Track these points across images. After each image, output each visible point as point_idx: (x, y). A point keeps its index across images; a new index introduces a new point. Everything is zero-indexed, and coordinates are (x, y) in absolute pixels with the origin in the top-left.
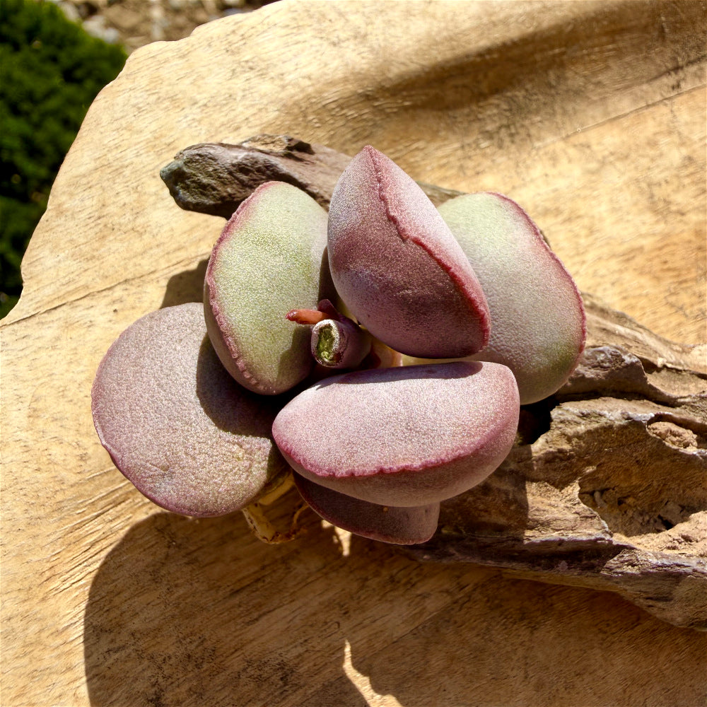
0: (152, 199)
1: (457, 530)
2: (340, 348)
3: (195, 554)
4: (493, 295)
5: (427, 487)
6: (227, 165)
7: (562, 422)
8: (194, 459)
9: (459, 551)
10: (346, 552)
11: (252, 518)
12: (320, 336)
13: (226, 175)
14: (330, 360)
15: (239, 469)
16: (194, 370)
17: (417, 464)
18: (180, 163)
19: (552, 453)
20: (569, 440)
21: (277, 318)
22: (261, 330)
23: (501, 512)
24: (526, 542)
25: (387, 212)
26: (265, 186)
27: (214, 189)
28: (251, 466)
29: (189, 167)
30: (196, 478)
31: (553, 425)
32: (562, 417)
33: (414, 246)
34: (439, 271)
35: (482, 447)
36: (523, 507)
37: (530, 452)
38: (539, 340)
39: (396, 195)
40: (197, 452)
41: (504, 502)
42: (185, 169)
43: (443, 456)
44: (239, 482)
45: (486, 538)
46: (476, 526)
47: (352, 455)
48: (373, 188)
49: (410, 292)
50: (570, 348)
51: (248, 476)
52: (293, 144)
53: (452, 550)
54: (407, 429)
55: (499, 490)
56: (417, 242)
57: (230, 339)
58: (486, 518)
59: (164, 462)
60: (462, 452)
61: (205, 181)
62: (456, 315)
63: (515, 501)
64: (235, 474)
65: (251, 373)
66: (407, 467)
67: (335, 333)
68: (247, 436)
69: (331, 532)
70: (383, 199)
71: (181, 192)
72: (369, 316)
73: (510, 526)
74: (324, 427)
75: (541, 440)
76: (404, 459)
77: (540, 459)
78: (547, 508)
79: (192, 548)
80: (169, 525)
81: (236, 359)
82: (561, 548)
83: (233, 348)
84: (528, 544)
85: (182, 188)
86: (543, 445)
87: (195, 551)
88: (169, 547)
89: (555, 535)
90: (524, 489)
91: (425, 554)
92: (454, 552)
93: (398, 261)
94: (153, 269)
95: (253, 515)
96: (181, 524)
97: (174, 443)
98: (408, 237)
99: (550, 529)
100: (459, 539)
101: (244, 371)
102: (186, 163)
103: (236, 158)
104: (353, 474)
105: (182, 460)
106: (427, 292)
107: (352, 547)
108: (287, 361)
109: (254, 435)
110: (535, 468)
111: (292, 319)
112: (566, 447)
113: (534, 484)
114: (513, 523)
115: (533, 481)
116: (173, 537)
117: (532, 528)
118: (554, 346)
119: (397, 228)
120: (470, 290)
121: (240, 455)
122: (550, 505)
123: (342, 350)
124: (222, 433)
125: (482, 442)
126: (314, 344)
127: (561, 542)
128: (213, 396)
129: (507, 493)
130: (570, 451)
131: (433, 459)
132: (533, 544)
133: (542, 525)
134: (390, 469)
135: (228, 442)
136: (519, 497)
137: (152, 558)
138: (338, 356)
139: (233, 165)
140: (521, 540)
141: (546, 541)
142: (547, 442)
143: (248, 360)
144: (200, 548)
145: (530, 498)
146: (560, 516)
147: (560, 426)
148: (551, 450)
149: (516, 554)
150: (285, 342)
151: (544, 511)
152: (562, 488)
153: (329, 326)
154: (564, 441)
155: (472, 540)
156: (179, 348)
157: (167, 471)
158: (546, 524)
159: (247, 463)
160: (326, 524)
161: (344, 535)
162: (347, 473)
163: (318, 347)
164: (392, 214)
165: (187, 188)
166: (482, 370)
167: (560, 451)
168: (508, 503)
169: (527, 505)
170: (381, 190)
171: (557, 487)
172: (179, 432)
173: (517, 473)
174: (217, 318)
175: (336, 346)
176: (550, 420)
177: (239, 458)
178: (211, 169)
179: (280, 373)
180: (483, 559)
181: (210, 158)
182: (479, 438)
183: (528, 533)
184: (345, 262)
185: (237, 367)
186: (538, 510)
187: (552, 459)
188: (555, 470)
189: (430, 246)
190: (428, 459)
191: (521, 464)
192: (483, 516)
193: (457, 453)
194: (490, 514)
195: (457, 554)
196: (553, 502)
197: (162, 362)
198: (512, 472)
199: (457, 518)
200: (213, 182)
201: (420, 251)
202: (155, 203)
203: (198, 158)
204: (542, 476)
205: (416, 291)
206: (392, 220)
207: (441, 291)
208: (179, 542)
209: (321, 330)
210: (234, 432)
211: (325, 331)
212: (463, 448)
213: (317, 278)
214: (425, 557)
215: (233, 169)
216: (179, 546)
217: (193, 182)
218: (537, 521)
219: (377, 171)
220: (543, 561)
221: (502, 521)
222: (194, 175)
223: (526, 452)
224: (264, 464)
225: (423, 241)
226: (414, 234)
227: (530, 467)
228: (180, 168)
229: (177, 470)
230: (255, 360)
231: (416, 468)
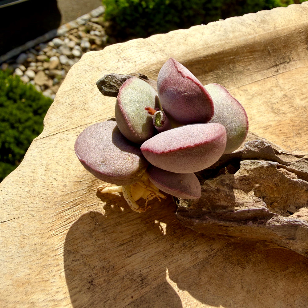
1: (208, 209)
2: (163, 119)
3: (106, 229)
5: (196, 156)
6: (120, 79)
7: (244, 165)
8: (113, 158)
9: (209, 217)
11: (130, 201)
12: (156, 117)
13: (119, 82)
14: (160, 124)
15: (129, 162)
19: (242, 176)
20: (248, 172)
22: (136, 114)
23: (224, 200)
24: (235, 212)
25: (178, 70)
27: (115, 87)
28: (133, 162)
29: (107, 79)
30: (114, 164)
31: (241, 166)
32: (244, 163)
33: (187, 79)
34: (195, 86)
36: (233, 198)
37: (234, 176)
38: (232, 126)
40: (114, 156)
41: (225, 196)
42: (105, 80)
43: (201, 142)
44: (129, 166)
45: (220, 211)
46: (215, 207)
48: (173, 65)
49: (186, 93)
50: (243, 128)
51: (132, 165)
52: (141, 76)
53: (207, 217)
54: (188, 136)
55: (223, 191)
57: (126, 116)
58: (218, 204)
61: (112, 84)
62: (202, 100)
63: (230, 195)
65: (133, 128)
66: (189, 146)
67: (162, 114)
68: (131, 153)
69: (159, 225)
70: (176, 67)
71: (104, 88)
72: (173, 105)
73: (228, 206)
75: (237, 172)
77: (237, 179)
78: (242, 198)
79: (104, 226)
80: (96, 216)
81: (128, 123)
82: (249, 215)
83: (127, 118)
85: (104, 87)
86: (238, 174)
87: (105, 227)
88: (96, 225)
89: (246, 209)
90: (233, 191)
91: (196, 220)
92: (208, 218)
93: (182, 84)
95: (130, 199)
96: (100, 216)
97: (106, 155)
98: (185, 76)
99: (244, 206)
100: (210, 213)
101: (131, 127)
102: (105, 78)
103: (123, 77)
104: (170, 151)
105: (109, 159)
106: (192, 93)
107: (167, 232)
108: (144, 126)
109: (134, 154)
110: (236, 183)
111: (147, 109)
112: (247, 175)
113: (236, 190)
114: (230, 204)
115: (236, 189)
116: (97, 221)
117: (237, 206)
119: (181, 74)
121: (129, 158)
122: (243, 197)
124: (122, 152)
126: (154, 121)
127: (249, 211)
129: (226, 192)
130: (249, 176)
131: (198, 143)
132: (238, 212)
133: (241, 204)
134: (183, 147)
135: (125, 154)
136: (231, 194)
137: (89, 228)
138: (163, 122)
139: (122, 79)
140: (233, 211)
141: (243, 211)
142: (240, 173)
143: (132, 123)
144: (107, 226)
145: (235, 195)
146: (247, 201)
147: (244, 166)
148: (241, 175)
149: (232, 219)
150: (144, 121)
151: (241, 199)
152: (247, 193)
153: (159, 113)
154: (246, 172)
155: (214, 213)
157: (104, 163)
158: (242, 204)
159: (132, 161)
160: (156, 222)
161: (164, 226)
162: (168, 150)
163: (155, 122)
165: (106, 86)
167: (245, 176)
168: (227, 196)
169: (235, 197)
170: (175, 65)
171: (245, 192)
173: (229, 185)
175: (162, 118)
176: (240, 164)
178: (114, 80)
179: (142, 130)
180: (219, 221)
181: (114, 77)
182: (213, 137)
183: (236, 208)
184: (165, 88)
185: (128, 126)
186: (238, 199)
187: (243, 179)
188: (244, 184)
191: (231, 181)
192: (218, 202)
193: (206, 141)
194: (220, 201)
195: (209, 219)
196: (244, 197)
198: (227, 184)
199: (208, 204)
200: (115, 84)
201: (189, 80)
203: (110, 76)
204: (239, 187)
205: (188, 93)
206: (179, 72)
207: (197, 92)
208: (99, 223)
209: (156, 114)
210: (126, 152)
211: (158, 115)
212: (208, 139)
214: (197, 221)
215: (122, 80)
216: (100, 225)
217: (108, 84)
218: (239, 203)
219: (173, 61)
220: (243, 222)
221: (225, 204)
222: (108, 82)
223: (232, 176)
224: (138, 162)
225: (190, 77)
227: (234, 182)
228: (103, 80)
229: (108, 162)
230: (134, 124)
231: (192, 146)
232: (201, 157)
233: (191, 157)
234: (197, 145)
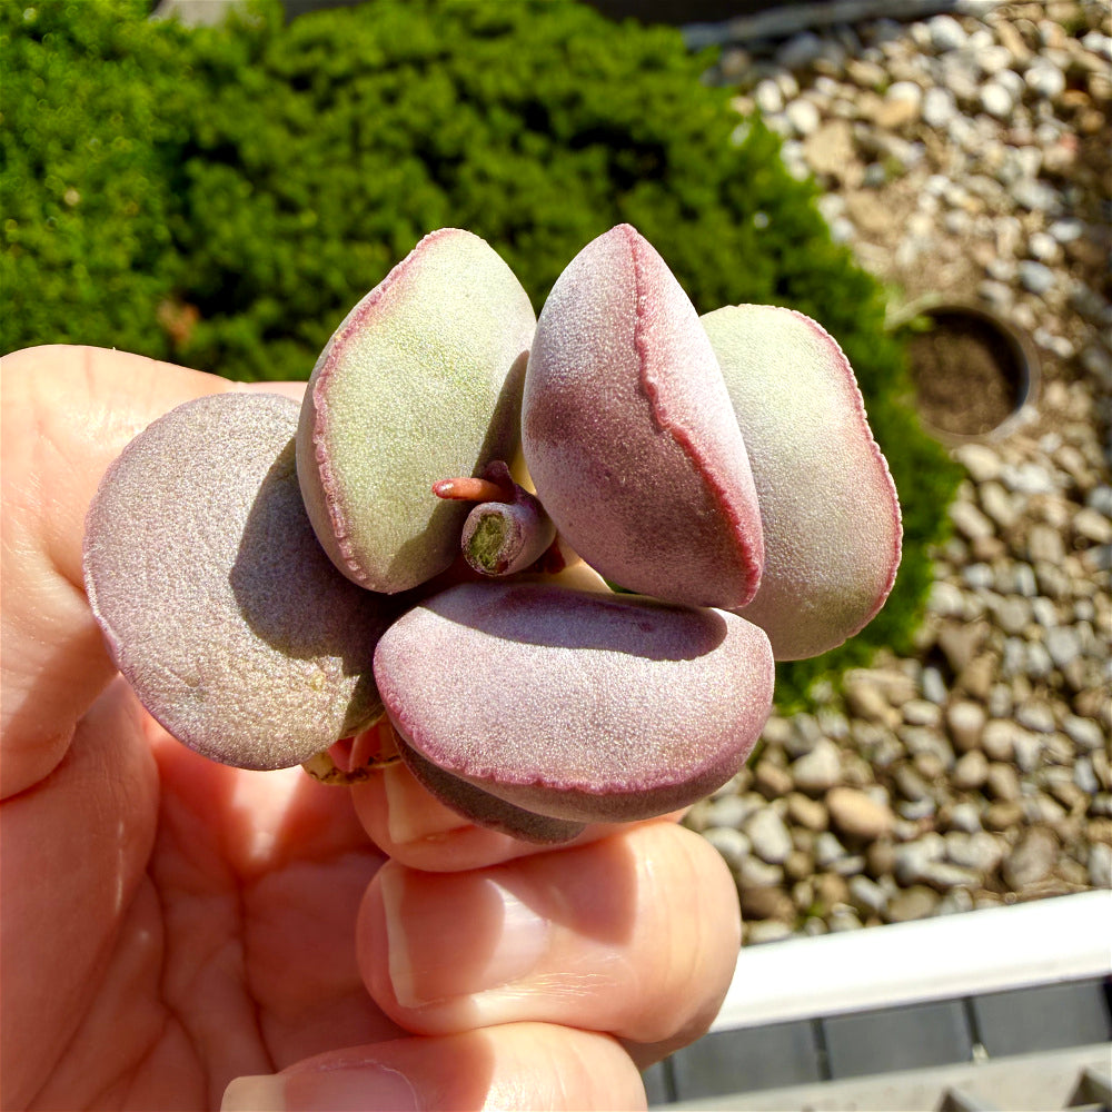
2: (509, 555)
8: (244, 676)
12: (480, 526)
14: (491, 568)
15: (312, 706)
17: (596, 784)
21: (419, 482)
22: (389, 498)
25: (642, 375)
28: (332, 701)
30: (242, 710)
33: (675, 444)
38: (820, 578)
39: (662, 343)
40: (250, 666)
44: (308, 726)
47: (496, 745)
48: (628, 323)
50: (863, 599)
51: (324, 718)
54: (592, 723)
57: (337, 507)
59: (192, 672)
60: (670, 779)
62: (713, 562)
64: (306, 711)
65: (360, 563)
66: (580, 785)
70: (640, 348)
72: (571, 525)
74: (459, 685)
76: (578, 771)
81: (341, 540)
83: (340, 522)
93: (641, 459)
97: (215, 644)
98: (667, 426)
101: (351, 559)
104: (492, 777)
105: (223, 675)
108: (420, 549)
118: (840, 591)
119: (652, 406)
120: (746, 532)
121: (318, 681)
123: (512, 557)
126: (467, 533)
128: (288, 570)
131: (624, 784)
134: (554, 783)
138: (503, 565)
143: (361, 544)
153: (499, 515)
156: (243, 474)
157: (197, 686)
159: (326, 697)
162: (483, 772)
163: (473, 540)
164: (651, 379)
166: (727, 642)
170: (639, 328)
172: (225, 625)
174: (321, 467)
175: (504, 550)
177: (314, 687)
182: (701, 761)
185: (339, 550)
190: (617, 781)
193: (662, 781)
197: (212, 493)
206: (646, 391)
209: (485, 517)
211: (492, 521)
212: (673, 773)
219: (639, 294)
225: (692, 437)
226: (677, 423)
229: (212, 689)
230: (372, 545)
231: (594, 790)
234: (616, 791)
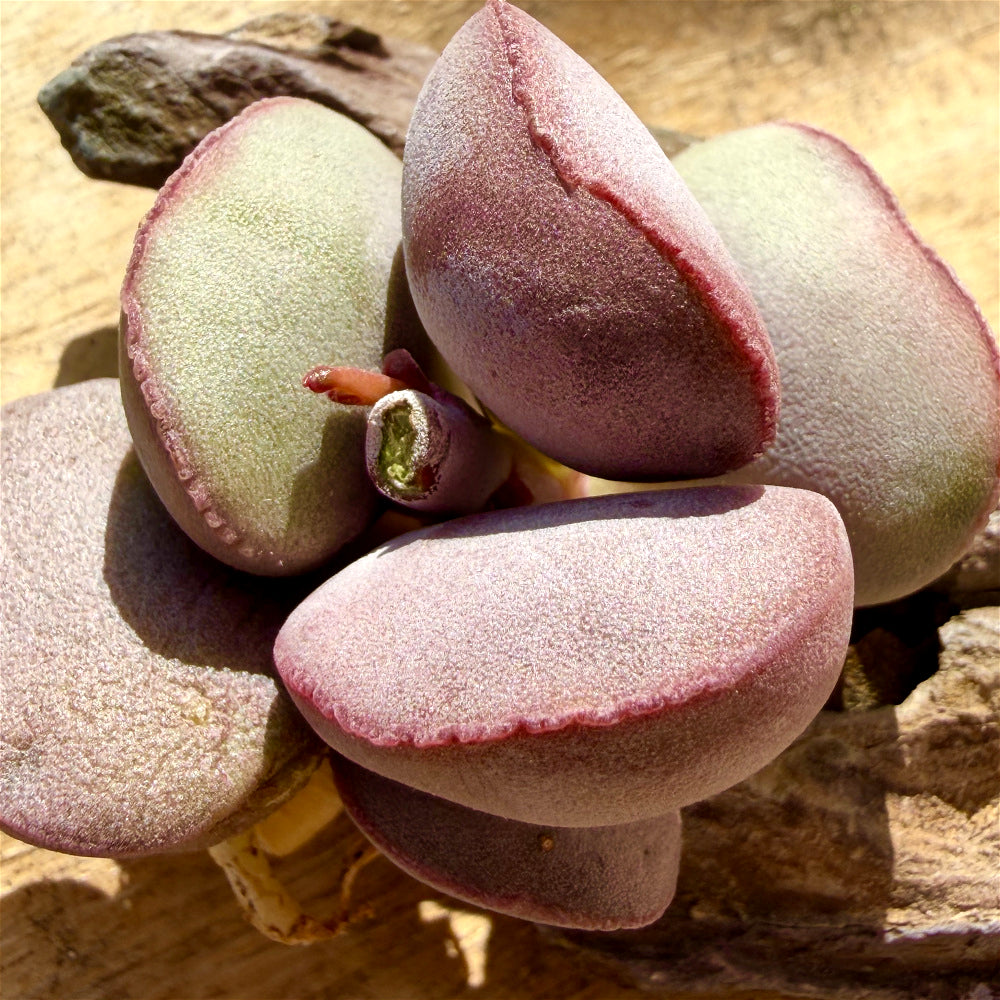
0: (31, 169)
1: (727, 910)
2: (430, 455)
3: (121, 981)
4: (791, 346)
5: (634, 769)
6: (188, 76)
7: (966, 651)
8: (91, 719)
9: (733, 961)
10: (476, 977)
11: (246, 883)
12: (384, 430)
13: (184, 97)
14: (409, 483)
15: (196, 745)
16: (102, 524)
17: (605, 709)
18: (82, 71)
19: (945, 724)
20: (985, 693)
21: (285, 391)
22: (246, 416)
23: (830, 868)
24: (891, 937)
25: (530, 128)
26: (265, 105)
27: (158, 129)
28: (224, 738)
29: (101, 80)
30: (95, 764)
31: (946, 659)
32: (967, 642)
33: (595, 201)
34: (652, 258)
35: (761, 671)
36: (880, 853)
37: (893, 723)
38: (902, 447)
39: (550, 94)
40: (98, 703)
41: (837, 842)
42: (95, 86)
43: (667, 691)
44: (196, 773)
45: (798, 929)
46: (773, 902)
47: (451, 693)
48: (500, 80)
49: (584, 309)
50: (975, 465)
51: (217, 760)
52: (340, 33)
53: (717, 960)
54: (582, 629)
55: (823, 814)
56: (601, 193)
57: (172, 434)
58: (794, 882)
59: (20, 729)
60: (713, 679)
61: (138, 110)
62: (696, 361)
63: (862, 839)
64: (187, 754)
65: (223, 515)
66: (581, 716)
67: (419, 420)
68: (218, 668)
69: (443, 929)
70: (521, 100)
71: (85, 137)
72: (494, 374)
73: (851, 899)
74: (389, 634)
75: (920, 695)
76: (575, 700)
77: (917, 739)
78: (938, 856)
79: (114, 966)
80: (60, 911)
81: (188, 483)
82: (974, 953)
83: (180, 454)
84: (895, 943)
85: (89, 127)
86: (924, 707)
87: (120, 973)
88: (60, 963)
89: (958, 922)
90: (882, 810)
91: (653, 970)
92: (723, 963)
93: (556, 237)
94: (27, 323)
95: (246, 874)
96: (89, 908)
97: (46, 686)
98: (579, 182)
99: (945, 906)
100: (738, 932)
101: (208, 509)
102: (94, 72)
103: (208, 58)
104: (454, 739)
105: (63, 723)
106: (625, 307)
107: (490, 967)
108: (308, 490)
109: (236, 667)
110: (908, 761)
111: (317, 387)
112: (979, 710)
113: (906, 801)
114: (859, 891)
115: (903, 792)
116: (69, 939)
117: (903, 905)
118: (938, 461)
119: (553, 164)
120: (725, 301)
121: (200, 711)
122: (944, 848)
123: (434, 461)
124: (159, 661)
125: (762, 658)
126: (371, 453)
127: (973, 937)
128: (141, 580)
129: (841, 821)
130: (989, 720)
131: (644, 698)
132: (907, 943)
133: (928, 895)
134: (543, 723)
135: (173, 680)
136: (871, 829)
137: (18, 988)
138: (426, 475)
139: (202, 75)
140: (876, 933)
141: (939, 934)
142: (933, 699)
143: (216, 484)
144: (132, 966)
145: (897, 833)
146: (970, 875)
147: (962, 660)
148: (944, 717)
149: (869, 969)
150: (304, 449)
151: (931, 862)
152: (971, 812)
153: (404, 406)
154: (973, 695)
155: (763, 935)
156: (68, 476)
157: (29, 748)
158: (936, 895)
159: (216, 731)
160: (430, 911)
161: (472, 933)
162: (440, 735)
163: (381, 457)
164: (541, 131)
165: (96, 127)
166: (763, 498)
167: (965, 720)
168: (844, 843)
169: (891, 849)
170: (516, 81)
171: (960, 808)
172: (59, 660)
173: (865, 772)
174: (143, 387)
175: (420, 450)
176: (938, 647)
177: (196, 720)
178: (150, 84)
179: (292, 518)
180: (791, 980)
181: (150, 60)
182: (754, 648)
183: (895, 916)
184: (438, 250)
185: (191, 500)
186: (915, 860)
187: (945, 739)
188: (954, 766)
189: (630, 201)
190: (633, 699)
191: (874, 752)
192: (788, 877)
193: (701, 683)
194: (804, 871)
195: (730, 969)
196: (951, 843)
197: (28, 507)
198: (853, 770)
199: (725, 883)
200: (155, 113)
201: (607, 213)
202: (35, 179)
203: (121, 58)
204: (923, 780)
205: (599, 306)
206: (542, 144)
207: (657, 304)
208: (84, 950)
209: (387, 415)
210: (187, 660)
211: (396, 418)
212: (714, 670)
213: (380, 302)
214: (655, 977)
215: (200, 83)
216: (83, 961)
217: (112, 113)
218: (916, 886)
220: (932, 985)
221: (833, 887)
222: (114, 97)
223: (884, 723)
224: (258, 733)
225: (615, 190)
226: (590, 176)
227: (894, 758)
228: (80, 83)
229: (51, 747)
230: (233, 485)
231: (602, 719)
232: (667, 773)
233: (598, 777)
234: (637, 713)
